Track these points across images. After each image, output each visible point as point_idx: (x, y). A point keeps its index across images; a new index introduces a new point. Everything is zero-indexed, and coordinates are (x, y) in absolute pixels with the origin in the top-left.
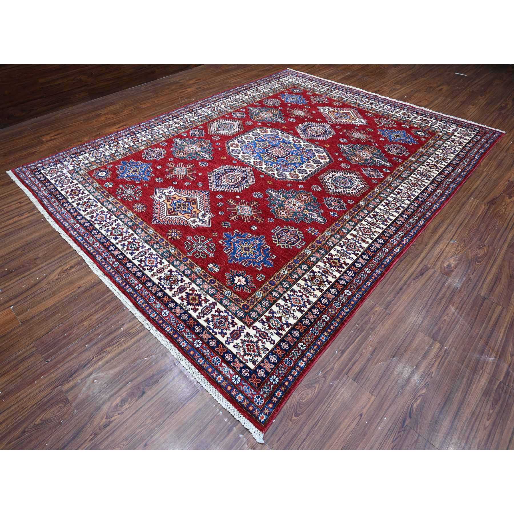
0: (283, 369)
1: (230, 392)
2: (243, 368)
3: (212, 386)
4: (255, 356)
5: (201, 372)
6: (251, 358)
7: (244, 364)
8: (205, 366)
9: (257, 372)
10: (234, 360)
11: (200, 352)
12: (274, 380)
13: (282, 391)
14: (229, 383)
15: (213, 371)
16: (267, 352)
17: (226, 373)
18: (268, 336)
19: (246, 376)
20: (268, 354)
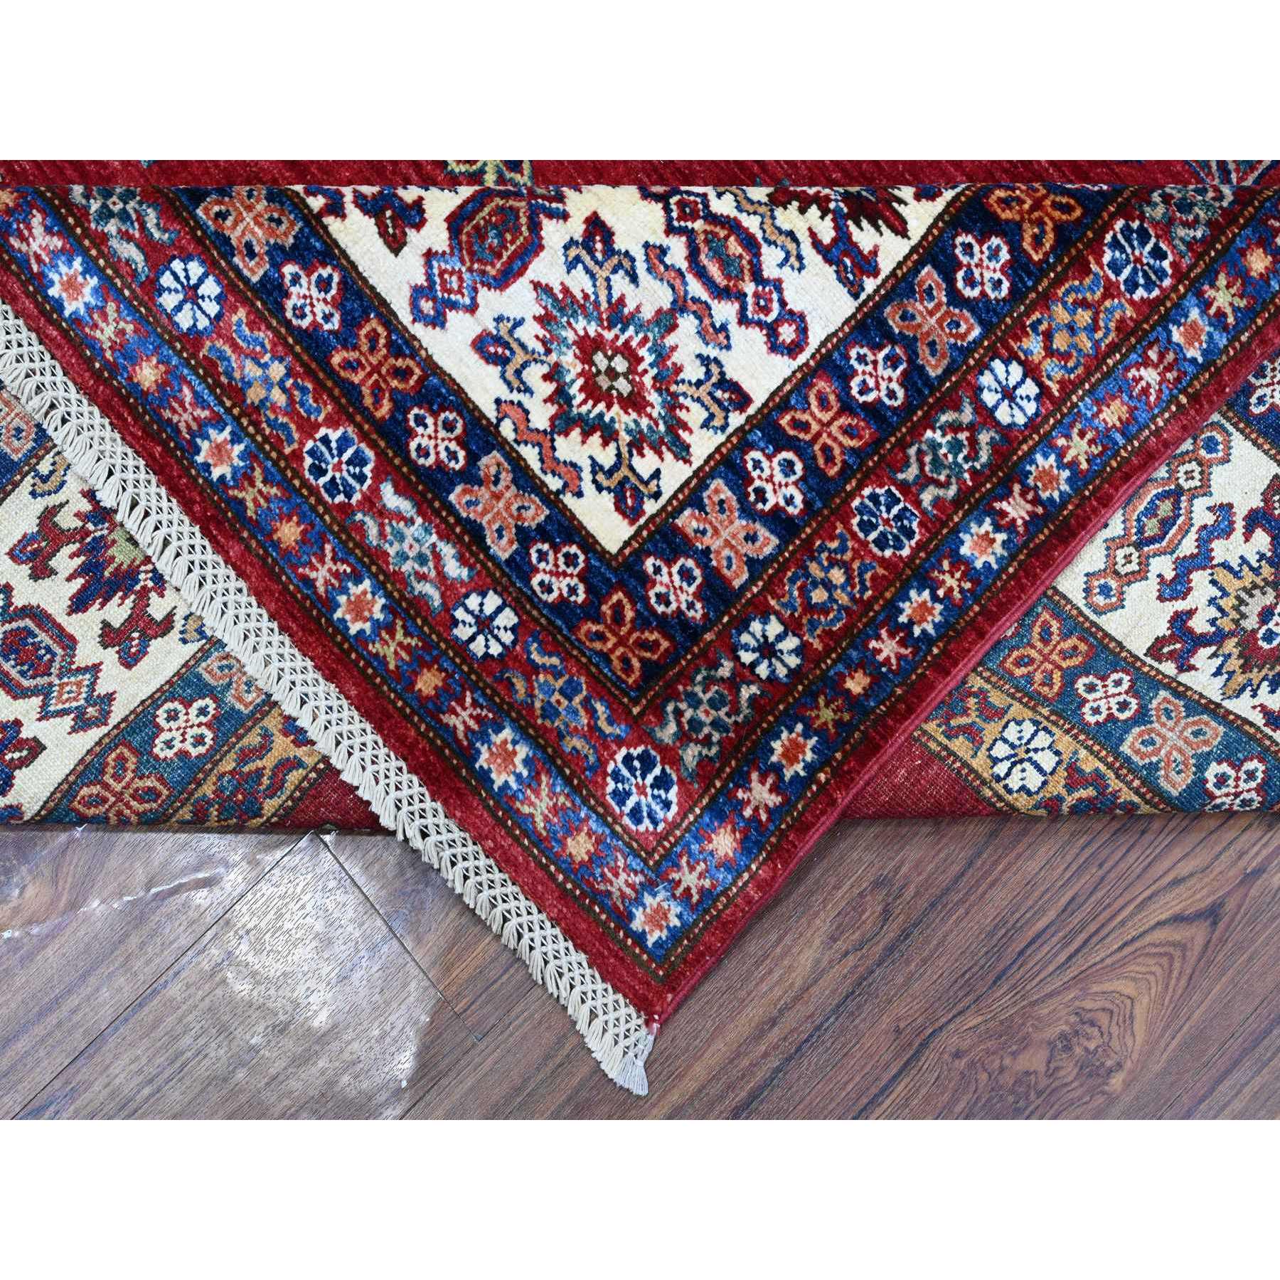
0: (837, 576)
1: (433, 708)
2: (542, 533)
3: (301, 662)
4: (637, 444)
5: (219, 548)
6: (607, 458)
7: (552, 500)
8: (248, 496)
9: (647, 582)
10: (473, 459)
11: (209, 369)
12: (767, 650)
13: (821, 732)
14: (428, 646)
15: (312, 541)
16: (736, 420)
17: (407, 567)
18: (757, 276)
19: (562, 604)
20: (742, 441)
